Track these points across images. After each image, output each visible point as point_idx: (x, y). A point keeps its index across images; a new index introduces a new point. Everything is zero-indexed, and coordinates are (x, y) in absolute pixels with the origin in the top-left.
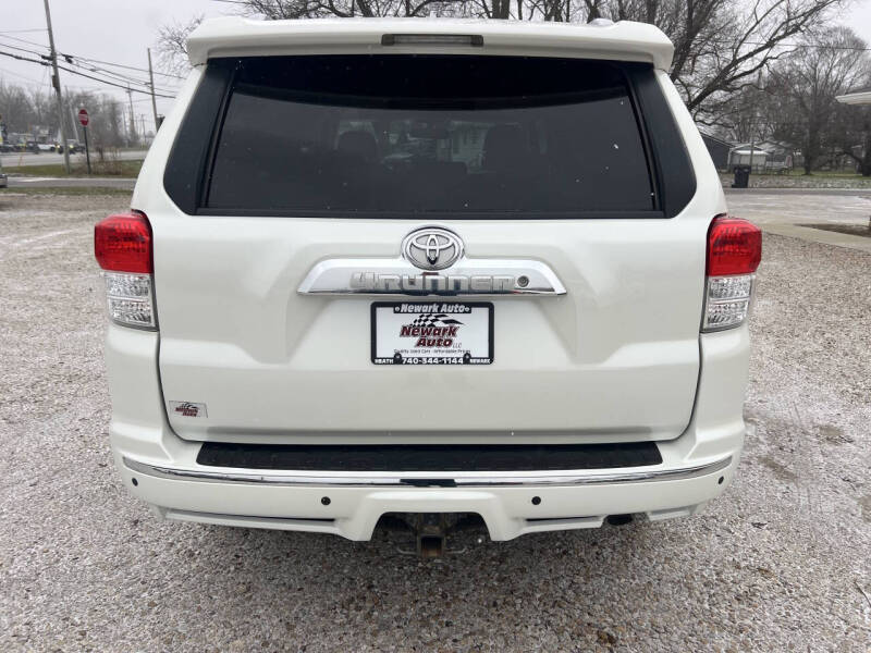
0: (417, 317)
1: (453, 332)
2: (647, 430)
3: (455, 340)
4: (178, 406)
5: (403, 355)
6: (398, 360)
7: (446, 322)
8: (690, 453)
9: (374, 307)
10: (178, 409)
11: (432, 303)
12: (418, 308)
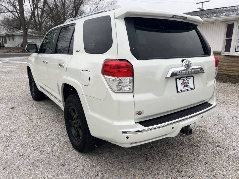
0: (183, 81)
1: (188, 83)
2: (205, 100)
3: (189, 85)
4: (137, 113)
5: (182, 90)
6: (181, 91)
7: (187, 81)
8: (215, 101)
9: (176, 79)
10: (137, 114)
11: (185, 77)
12: (183, 78)
